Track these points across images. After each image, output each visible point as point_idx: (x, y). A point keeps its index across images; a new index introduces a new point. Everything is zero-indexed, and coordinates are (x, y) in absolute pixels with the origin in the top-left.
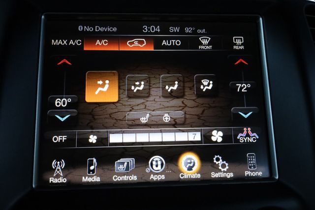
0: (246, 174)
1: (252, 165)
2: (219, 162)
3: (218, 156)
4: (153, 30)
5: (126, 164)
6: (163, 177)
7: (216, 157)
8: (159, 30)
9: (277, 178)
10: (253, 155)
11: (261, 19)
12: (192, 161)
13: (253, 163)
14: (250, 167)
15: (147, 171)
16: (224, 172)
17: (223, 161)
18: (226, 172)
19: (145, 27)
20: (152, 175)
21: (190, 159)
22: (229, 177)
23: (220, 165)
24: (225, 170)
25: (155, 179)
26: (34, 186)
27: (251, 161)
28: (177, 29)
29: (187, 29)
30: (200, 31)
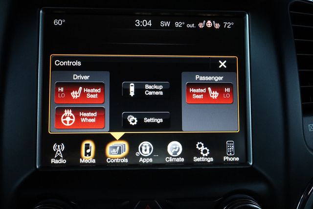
0: (224, 159)
1: (231, 151)
2: (201, 148)
3: (201, 143)
4: (145, 24)
5: (118, 148)
6: (151, 160)
7: (199, 143)
8: (150, 24)
9: (251, 164)
10: (232, 142)
11: (247, 15)
12: (177, 147)
13: (231, 150)
14: (229, 153)
15: (137, 155)
16: (205, 157)
17: (205, 147)
18: (207, 157)
19: (138, 21)
20: (141, 158)
21: (176, 145)
22: (209, 161)
23: (202, 151)
24: (206, 155)
25: (144, 162)
26: (37, 167)
27: (229, 148)
28: (168, 24)
29: (177, 24)
30: (190, 26)
